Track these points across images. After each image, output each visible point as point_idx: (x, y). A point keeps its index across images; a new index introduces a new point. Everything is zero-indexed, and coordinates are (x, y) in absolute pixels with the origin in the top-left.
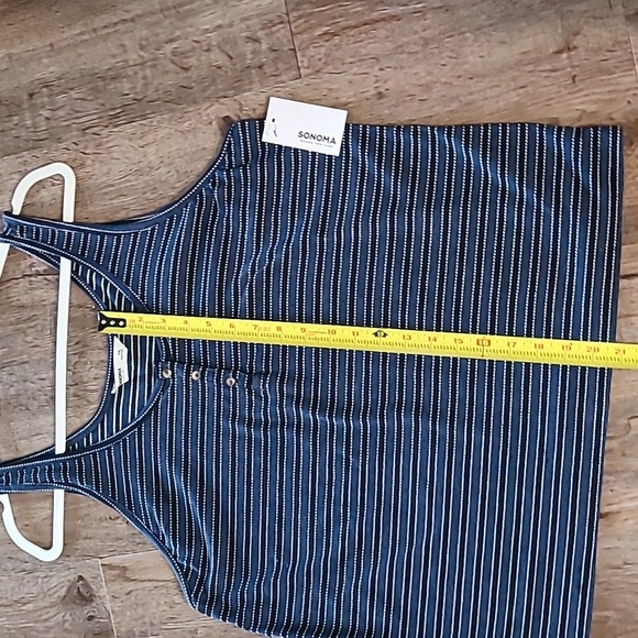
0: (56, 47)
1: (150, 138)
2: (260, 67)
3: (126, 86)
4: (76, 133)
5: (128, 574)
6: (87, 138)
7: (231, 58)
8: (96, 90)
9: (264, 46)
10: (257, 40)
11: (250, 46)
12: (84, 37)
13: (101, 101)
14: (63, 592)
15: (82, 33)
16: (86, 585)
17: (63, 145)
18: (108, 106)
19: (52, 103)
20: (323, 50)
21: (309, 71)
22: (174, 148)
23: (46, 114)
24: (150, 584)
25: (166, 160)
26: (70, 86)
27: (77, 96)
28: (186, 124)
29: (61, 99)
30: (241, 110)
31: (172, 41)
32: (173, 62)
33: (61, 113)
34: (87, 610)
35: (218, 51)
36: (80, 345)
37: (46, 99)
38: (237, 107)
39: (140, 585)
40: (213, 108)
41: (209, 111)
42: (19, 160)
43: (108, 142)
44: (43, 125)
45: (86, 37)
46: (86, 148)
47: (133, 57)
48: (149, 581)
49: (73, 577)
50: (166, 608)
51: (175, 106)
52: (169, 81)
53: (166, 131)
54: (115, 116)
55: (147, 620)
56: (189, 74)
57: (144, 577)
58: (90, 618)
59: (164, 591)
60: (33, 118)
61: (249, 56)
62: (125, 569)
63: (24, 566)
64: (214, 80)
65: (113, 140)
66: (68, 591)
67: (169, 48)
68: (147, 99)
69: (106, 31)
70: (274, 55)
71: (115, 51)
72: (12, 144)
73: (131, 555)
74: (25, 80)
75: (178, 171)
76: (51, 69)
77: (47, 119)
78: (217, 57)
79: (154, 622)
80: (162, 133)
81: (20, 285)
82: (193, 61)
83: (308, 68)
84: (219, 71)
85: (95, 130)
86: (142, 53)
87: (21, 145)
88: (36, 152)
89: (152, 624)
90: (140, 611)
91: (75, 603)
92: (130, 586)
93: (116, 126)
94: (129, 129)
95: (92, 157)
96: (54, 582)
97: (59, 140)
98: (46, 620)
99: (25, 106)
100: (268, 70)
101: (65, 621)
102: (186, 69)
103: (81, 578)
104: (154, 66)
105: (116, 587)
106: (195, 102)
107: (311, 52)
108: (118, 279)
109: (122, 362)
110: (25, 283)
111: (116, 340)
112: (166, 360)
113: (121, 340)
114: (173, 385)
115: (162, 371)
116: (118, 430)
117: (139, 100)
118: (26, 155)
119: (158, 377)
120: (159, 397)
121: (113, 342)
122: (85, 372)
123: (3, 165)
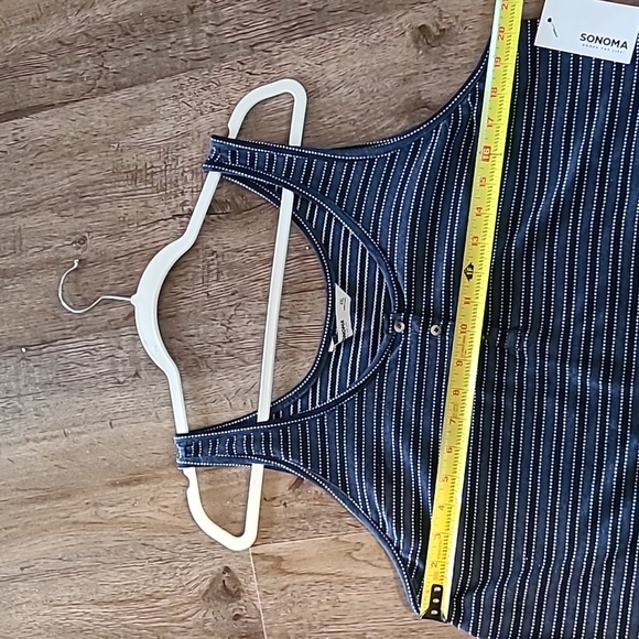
1: (331, 54)
4: (242, 50)
5: (284, 566)
6: (255, 56)
13: (273, 14)
14: (205, 586)
16: (234, 578)
17: (226, 65)
18: (282, 19)
19: (216, 17)
22: (359, 64)
23: (208, 29)
24: (310, 578)
25: (348, 78)
27: (244, 8)
28: (374, 36)
30: (440, 18)
33: (227, 28)
34: (233, 608)
36: (237, 296)
37: (209, 13)
38: (437, 14)
39: (298, 580)
40: (406, 16)
41: (401, 20)
42: (176, 83)
43: (279, 59)
44: (205, 42)
46: (254, 68)
48: (310, 574)
49: (218, 568)
50: (327, 607)
51: (362, 16)
53: (350, 45)
54: (289, 30)
55: (304, 622)
57: (303, 570)
58: (237, 617)
59: (326, 587)
60: (193, 34)
62: (280, 559)
63: (160, 554)
65: (285, 57)
66: (211, 585)
68: (329, 8)
72: (168, 65)
73: (287, 543)
75: (362, 92)
77: (210, 35)
79: (314, 624)
80: (344, 47)
81: (170, 227)
85: (265, 45)
87: (178, 66)
88: (195, 74)
89: (310, 627)
90: (296, 610)
91: (218, 598)
92: (286, 580)
93: (289, 42)
94: (305, 43)
95: (261, 78)
96: (195, 573)
97: (222, 59)
98: (184, 619)
99: (185, 21)
101: (208, 620)
103: (227, 569)
105: (268, 581)
106: (385, 10)
108: (346, 214)
109: (343, 313)
110: (175, 224)
111: (338, 288)
112: (399, 312)
113: (343, 287)
114: (406, 341)
115: (393, 324)
116: (332, 395)
117: (318, 10)
118: (183, 77)
119: (388, 332)
120: (387, 356)
121: (333, 290)
122: (242, 327)
123: (156, 89)
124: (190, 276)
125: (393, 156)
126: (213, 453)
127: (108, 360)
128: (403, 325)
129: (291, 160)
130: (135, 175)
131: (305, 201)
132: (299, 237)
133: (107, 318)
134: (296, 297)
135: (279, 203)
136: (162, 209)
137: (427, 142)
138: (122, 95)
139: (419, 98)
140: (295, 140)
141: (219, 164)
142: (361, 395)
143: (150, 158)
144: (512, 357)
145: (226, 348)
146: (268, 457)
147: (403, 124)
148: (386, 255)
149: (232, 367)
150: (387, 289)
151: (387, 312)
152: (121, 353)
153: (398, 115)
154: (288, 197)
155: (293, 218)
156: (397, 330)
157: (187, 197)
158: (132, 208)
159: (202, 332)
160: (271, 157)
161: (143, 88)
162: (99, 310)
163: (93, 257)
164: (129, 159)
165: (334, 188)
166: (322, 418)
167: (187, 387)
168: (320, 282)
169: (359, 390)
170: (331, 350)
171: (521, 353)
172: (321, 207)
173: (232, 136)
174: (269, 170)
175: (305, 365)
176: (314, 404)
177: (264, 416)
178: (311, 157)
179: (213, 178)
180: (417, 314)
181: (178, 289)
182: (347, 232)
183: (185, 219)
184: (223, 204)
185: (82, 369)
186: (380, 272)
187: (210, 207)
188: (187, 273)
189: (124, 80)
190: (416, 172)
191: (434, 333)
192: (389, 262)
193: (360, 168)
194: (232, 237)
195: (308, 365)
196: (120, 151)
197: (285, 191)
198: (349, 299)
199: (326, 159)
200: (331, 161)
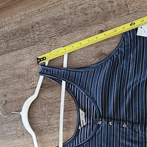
0: (40, 10)
1: (74, 39)
2: (114, 12)
3: (65, 21)
4: (48, 39)
6: (52, 40)
7: (103, 9)
8: (55, 24)
9: (115, 4)
10: (112, 2)
11: (110, 5)
12: (50, 6)
13: (56, 28)
15: (50, 5)
17: (43, 43)
18: (59, 29)
19: (40, 29)
20: (138, 4)
21: (132, 12)
23: (38, 33)
26: (46, 23)
27: (48, 26)
28: (87, 34)
29: (42, 28)
31: (81, 5)
32: (81, 12)
33: (43, 32)
35: (98, 7)
36: (51, 112)
37: (38, 28)
38: (106, 26)
40: (96, 27)
41: (95, 29)
42: (29, 49)
43: (59, 41)
44: (37, 37)
45: (51, 6)
46: (52, 44)
47: (67, 11)
51: (83, 28)
52: (80, 19)
53: (80, 36)
54: (61, 32)
56: (88, 16)
60: (33, 35)
61: (110, 8)
64: (97, 17)
67: (80, 7)
68: (73, 26)
69: (58, 3)
70: (119, 7)
71: (61, 10)
72: (26, 44)
74: (31, 22)
75: (84, 50)
76: (39, 18)
77: (38, 35)
78: (98, 9)
80: (78, 37)
81: (30, 91)
82: (89, 11)
83: (132, 11)
84: (98, 14)
85: (54, 37)
86: (70, 10)
87: (30, 44)
88: (35, 46)
93: (61, 36)
94: (66, 36)
95: (54, 47)
97: (42, 42)
99: (31, 31)
100: (117, 12)
102: (86, 15)
104: (75, 14)
106: (90, 26)
107: (133, 5)
108: (81, 87)
109: (82, 118)
110: (31, 91)
111: (80, 110)
112: (99, 118)
113: (82, 110)
114: (102, 126)
115: (98, 121)
116: (81, 142)
117: (70, 26)
118: (31, 48)
119: (96, 124)
120: (97, 130)
121: (79, 110)
122: (53, 121)
123: (24, 51)
125: (95, 70)
127: (15, 130)
128: (101, 122)
129: (64, 72)
130: (19, 77)
131: (69, 84)
132: (68, 94)
133: (14, 118)
134: (68, 112)
135: (61, 84)
136: (27, 86)
137: (105, 66)
138: (14, 53)
139: (102, 52)
140: (65, 66)
141: (43, 73)
142: (89, 142)
143: (23, 71)
144: (135, 131)
145: (49, 127)
147: (97, 60)
148: (94, 100)
149: (51, 133)
150: (95, 110)
151: (96, 117)
152: (19, 128)
153: (96, 57)
154: (64, 83)
155: (66, 89)
156: (99, 123)
157: (35, 82)
158: (19, 86)
159: (41, 122)
160: (58, 71)
161: (20, 51)
162: (12, 115)
163: (9, 100)
164: (17, 72)
165: (77, 80)
167: (38, 138)
168: (75, 108)
169: (89, 140)
170: (79, 128)
171: (138, 130)
172: (74, 85)
173: (46, 65)
174: (58, 75)
175: (72, 133)
176: (75, 145)
178: (70, 71)
179: (42, 77)
180: (105, 118)
181: (34, 110)
182: (82, 93)
183: (34, 89)
184: (45, 85)
185: (8, 133)
186: (93, 105)
187: (41, 85)
188: (36, 105)
189: (14, 49)
190: (102, 75)
191: (110, 124)
192: (95, 102)
193: (85, 74)
194: (48, 94)
195: (73, 133)
196: (14, 69)
197: (63, 81)
198: (84, 113)
199: (74, 71)
200: (76, 72)
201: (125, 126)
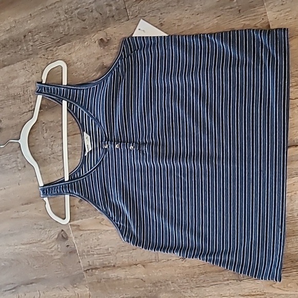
0: (32, 15)
1: (73, 50)
2: (113, 16)
3: (61, 29)
4: (43, 50)
5: (80, 228)
6: (48, 52)
7: (101, 14)
8: (49, 32)
9: (114, 8)
10: (111, 5)
11: (108, 8)
13: (52, 37)
14: (56, 236)
15: (42, 9)
16: (65, 233)
17: (39, 56)
18: (55, 39)
19: (33, 39)
20: (137, 7)
21: (132, 17)
22: (82, 54)
23: (31, 44)
24: (89, 232)
25: (80, 60)
26: (39, 31)
27: (42, 35)
28: (86, 43)
29: (36, 37)
30: (107, 35)
31: (77, 9)
32: (78, 18)
33: (37, 43)
34: (66, 243)
35: (95, 11)
36: (53, 138)
37: (31, 38)
38: (105, 34)
39: (85, 232)
40: (96, 36)
41: (94, 37)
42: (23, 64)
43: (56, 53)
44: (31, 48)
45: (44, 10)
46: (48, 57)
47: (62, 17)
48: (89, 230)
49: (60, 230)
50: (96, 241)
51: (81, 36)
52: (78, 26)
54: (58, 42)
55: (89, 246)
56: (85, 22)
57: (86, 229)
58: (68, 246)
59: (94, 234)
60: (27, 46)
61: (108, 13)
62: (79, 226)
63: (40, 227)
64: (95, 24)
65: (58, 52)
66: (58, 236)
67: (76, 12)
68: (70, 34)
69: (51, 7)
70: (117, 11)
71: (55, 15)
72: (19, 57)
73: (80, 220)
74: (22, 30)
75: (84, 64)
76: (32, 25)
77: (32, 46)
78: (96, 15)
79: (92, 247)
80: (77, 48)
82: (86, 17)
83: (132, 15)
84: (97, 20)
85: (51, 49)
86: (66, 15)
87: (23, 57)
88: (29, 60)
89: (91, 248)
90: (86, 242)
91: (61, 240)
92: (81, 233)
93: (58, 46)
94: (64, 47)
95: (51, 60)
96: (52, 233)
97: (37, 54)
98: (51, 248)
99: (23, 41)
100: (116, 18)
101: (58, 248)
102: (84, 21)
103: (62, 230)
104: (71, 20)
105: (76, 233)
106: (88, 34)
107: (133, 9)
108: (84, 108)
109: (88, 142)
110: (30, 114)
111: (85, 133)
112: (105, 141)
113: (87, 133)
114: (109, 151)
115: (104, 145)
116: (88, 170)
117: (67, 35)
118: (25, 61)
119: (103, 148)
120: (104, 156)
121: (83, 134)
122: (57, 148)
123: (18, 66)
124: (37, 131)
125: (97, 87)
126: (52, 192)
127: (15, 163)
128: (107, 145)
129: (64, 90)
130: (14, 97)
131: (71, 104)
133: (12, 148)
134: (72, 137)
135: (62, 105)
136: (25, 109)
137: (106, 81)
138: (6, 69)
139: (103, 65)
140: (65, 83)
141: (40, 92)
142: (97, 169)
143: (18, 91)
144: (143, 153)
145: (52, 156)
146: (69, 192)
147: (99, 75)
148: (99, 121)
149: (55, 162)
150: (101, 133)
151: (102, 141)
153: (97, 71)
154: (65, 103)
155: (68, 110)
156: (106, 147)
157: (32, 103)
158: (14, 109)
159: (45, 151)
160: (57, 89)
161: (12, 66)
162: (10, 145)
163: (4, 127)
164: (12, 92)
165: (79, 99)
166: (86, 178)
167: (41, 169)
168: (79, 132)
169: (97, 167)
170: (86, 155)
172: (76, 106)
173: (44, 82)
174: (57, 94)
175: (78, 160)
176: (83, 174)
177: (67, 179)
178: (70, 89)
179: (40, 97)
180: (111, 141)
181: (34, 136)
182: (85, 114)
183: (33, 112)
184: (45, 106)
185: (7, 166)
186: (98, 127)
188: (36, 131)
189: (6, 63)
191: (117, 147)
192: (100, 124)
193: (86, 92)
194: (49, 117)
195: (79, 160)
196: (8, 89)
197: (63, 101)
198: (89, 137)
199: (75, 89)
200: (77, 90)
201: (132, 147)
